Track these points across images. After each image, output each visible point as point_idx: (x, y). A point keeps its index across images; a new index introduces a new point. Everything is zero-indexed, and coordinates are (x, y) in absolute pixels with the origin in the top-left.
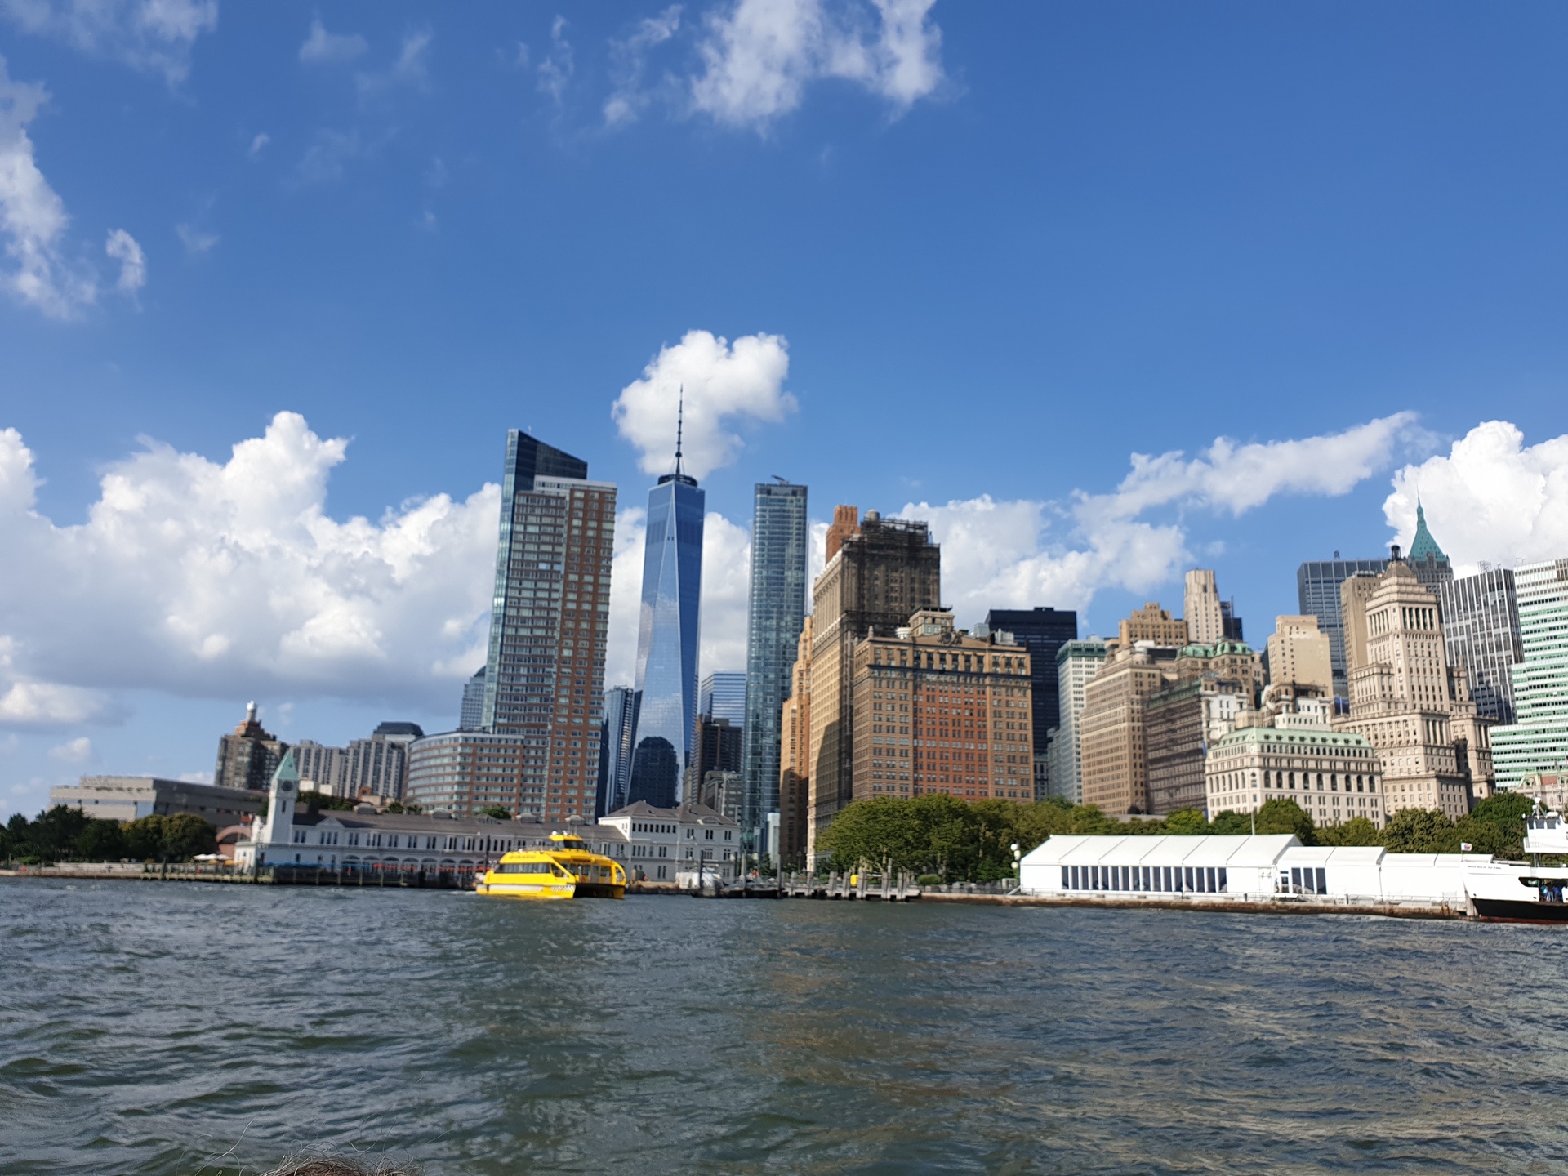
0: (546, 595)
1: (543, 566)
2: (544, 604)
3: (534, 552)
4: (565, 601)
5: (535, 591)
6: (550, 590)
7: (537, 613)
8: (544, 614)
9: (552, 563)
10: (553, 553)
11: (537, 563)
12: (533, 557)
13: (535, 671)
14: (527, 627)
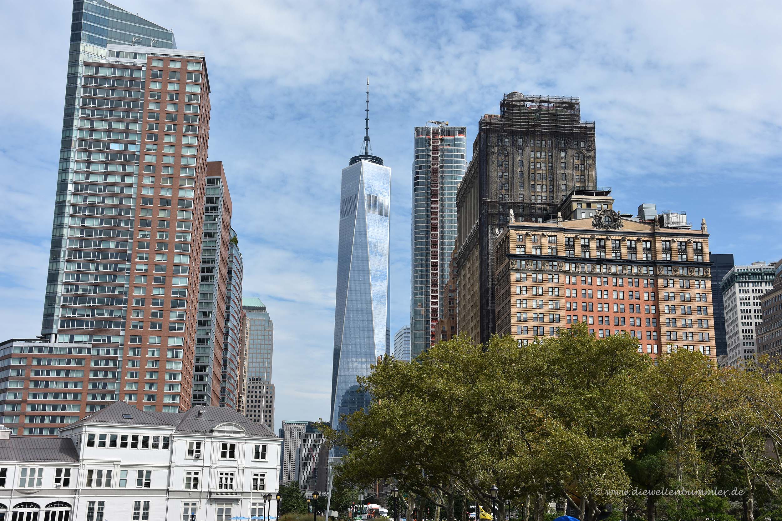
0: (118, 180)
1: (114, 147)
2: (117, 190)
3: (104, 131)
4: (141, 186)
5: (106, 175)
6: (123, 175)
7: (108, 201)
8: (116, 202)
9: (126, 143)
10: (127, 132)
11: (109, 143)
12: (103, 137)
13: (105, 268)
14: (97, 217)
